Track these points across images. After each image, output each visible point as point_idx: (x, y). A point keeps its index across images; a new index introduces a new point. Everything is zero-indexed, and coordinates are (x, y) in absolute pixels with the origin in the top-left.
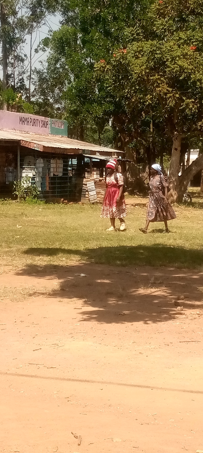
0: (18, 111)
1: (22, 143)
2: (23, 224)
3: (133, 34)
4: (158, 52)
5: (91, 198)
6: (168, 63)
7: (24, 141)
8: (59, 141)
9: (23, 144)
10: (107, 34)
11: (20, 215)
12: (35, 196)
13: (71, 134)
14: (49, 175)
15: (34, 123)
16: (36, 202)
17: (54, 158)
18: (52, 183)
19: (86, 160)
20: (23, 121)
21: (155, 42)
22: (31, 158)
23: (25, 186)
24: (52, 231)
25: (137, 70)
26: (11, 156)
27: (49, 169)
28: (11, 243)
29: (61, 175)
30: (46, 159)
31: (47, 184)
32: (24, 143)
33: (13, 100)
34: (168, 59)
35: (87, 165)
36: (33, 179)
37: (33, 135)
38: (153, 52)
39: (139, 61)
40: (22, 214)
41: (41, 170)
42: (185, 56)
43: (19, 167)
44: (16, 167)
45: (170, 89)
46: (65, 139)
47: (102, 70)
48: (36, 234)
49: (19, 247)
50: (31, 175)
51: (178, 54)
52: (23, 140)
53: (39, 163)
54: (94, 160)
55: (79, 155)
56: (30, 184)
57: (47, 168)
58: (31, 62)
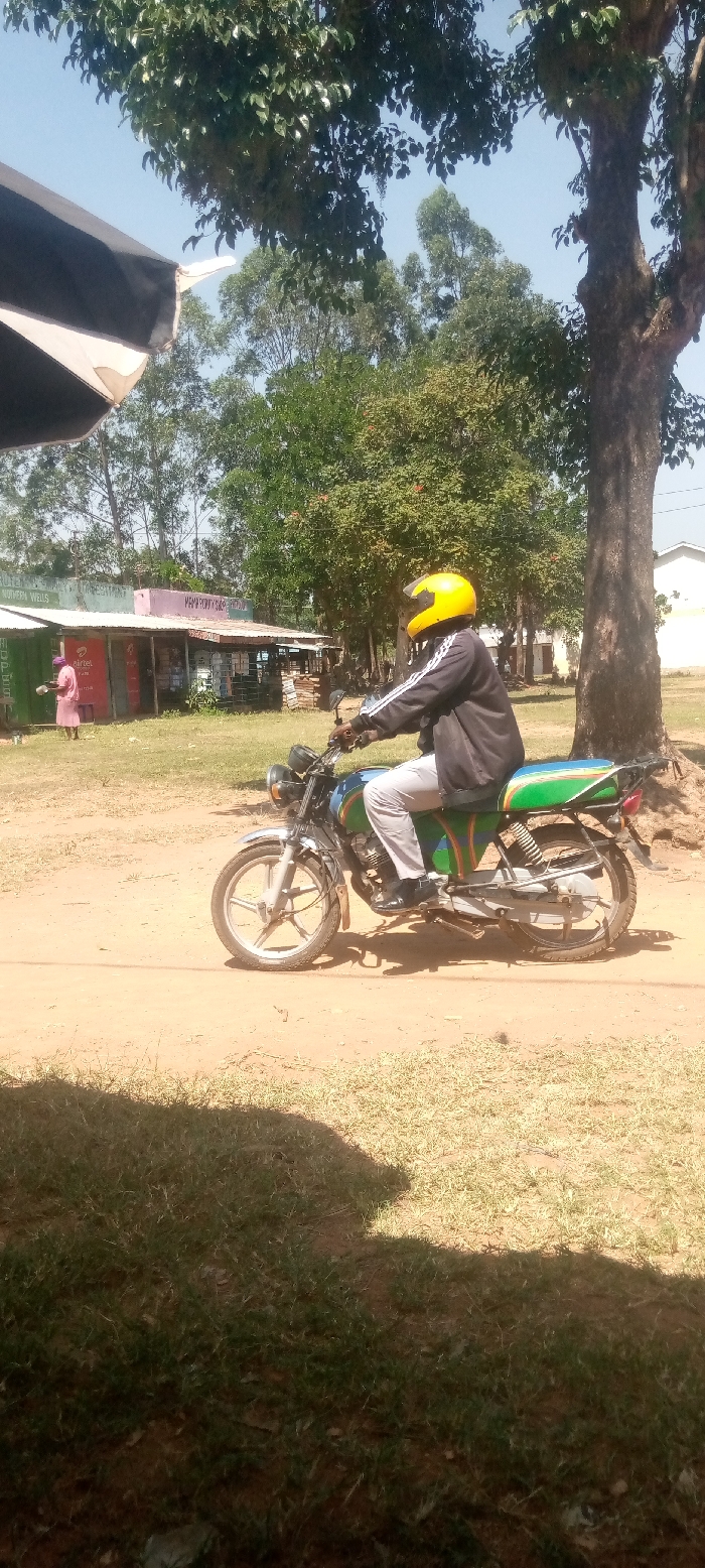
0: (183, 589)
1: (190, 632)
2: (197, 742)
3: (335, 475)
4: (371, 496)
5: (291, 703)
6: (386, 511)
7: (194, 631)
8: (241, 628)
9: (193, 635)
10: (300, 476)
11: (193, 731)
12: (213, 705)
13: (257, 617)
14: (231, 675)
15: (207, 603)
16: (214, 712)
17: (236, 650)
18: (234, 686)
19: (280, 650)
20: (190, 602)
21: (366, 483)
22: (205, 654)
23: (200, 689)
24: (238, 749)
25: (344, 522)
26: (176, 652)
27: (230, 667)
28: (181, 767)
29: (246, 673)
30: (225, 654)
31: (229, 687)
33: (175, 575)
34: (385, 506)
35: (282, 658)
36: (208, 681)
37: (204, 621)
38: (364, 497)
39: (345, 511)
40: (196, 729)
41: (218, 668)
42: (407, 499)
43: (188, 668)
44: (184, 667)
45: (390, 547)
46: (250, 624)
47: (295, 525)
48: (217, 754)
49: (194, 772)
50: (205, 676)
51: (399, 497)
52: (192, 630)
53: (216, 659)
54: (291, 651)
55: (270, 645)
56: (205, 689)
57: (228, 665)
58: (196, 523)
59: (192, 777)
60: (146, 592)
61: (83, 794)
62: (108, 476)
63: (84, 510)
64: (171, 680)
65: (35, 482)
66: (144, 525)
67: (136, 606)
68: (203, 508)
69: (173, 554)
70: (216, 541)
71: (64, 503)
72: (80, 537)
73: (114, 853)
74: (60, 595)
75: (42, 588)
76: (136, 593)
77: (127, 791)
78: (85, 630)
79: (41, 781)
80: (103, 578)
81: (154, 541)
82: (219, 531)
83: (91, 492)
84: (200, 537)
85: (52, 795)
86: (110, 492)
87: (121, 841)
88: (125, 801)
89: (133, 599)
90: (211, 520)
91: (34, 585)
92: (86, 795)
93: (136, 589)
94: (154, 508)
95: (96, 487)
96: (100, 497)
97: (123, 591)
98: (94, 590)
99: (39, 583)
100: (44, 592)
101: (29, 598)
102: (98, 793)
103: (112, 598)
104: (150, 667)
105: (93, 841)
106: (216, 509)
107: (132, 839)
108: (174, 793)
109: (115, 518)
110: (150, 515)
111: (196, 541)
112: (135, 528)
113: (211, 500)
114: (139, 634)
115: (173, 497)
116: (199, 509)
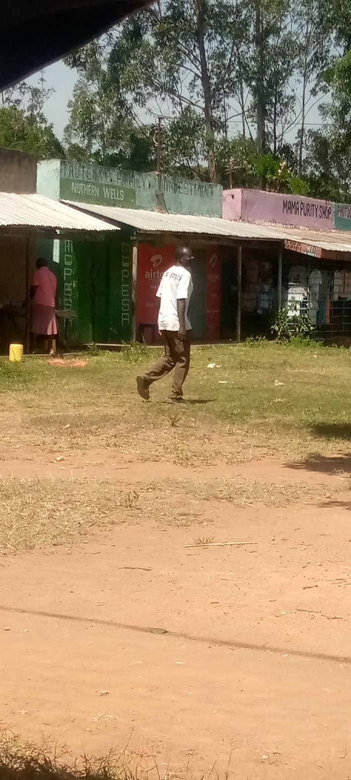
0: (280, 191)
1: (287, 245)
2: (286, 379)
7: (289, 242)
8: (348, 241)
11: (281, 365)
12: (306, 334)
14: (331, 298)
15: (308, 210)
16: (307, 343)
17: (340, 269)
18: (334, 312)
20: (289, 207)
22: (301, 271)
23: (291, 314)
24: (335, 391)
26: (267, 266)
27: (331, 289)
28: (265, 410)
30: (326, 272)
31: (328, 313)
32: (289, 244)
33: (273, 172)
36: (303, 304)
37: (304, 231)
40: (285, 362)
41: (317, 289)
43: (280, 287)
44: (275, 285)
48: (308, 397)
49: (280, 417)
50: (300, 298)
52: (288, 240)
53: (315, 278)
56: (298, 313)
57: (328, 287)
58: (303, 110)
59: (277, 423)
60: (237, 192)
61: (149, 433)
62: (203, 51)
63: (172, 91)
64: (258, 300)
65: (118, 57)
66: (241, 111)
67: (226, 210)
68: (314, 92)
69: (272, 147)
70: (325, 134)
71: (149, 81)
72: (165, 123)
73: (182, 510)
74: (137, 193)
75: (118, 182)
76: (226, 193)
77: (200, 433)
78: (163, 234)
79: (101, 414)
80: (187, 173)
81: (252, 132)
82: (330, 120)
83: (182, 69)
84: (307, 128)
85: (113, 432)
86: (204, 70)
87: (190, 495)
88: (195, 446)
89: (222, 200)
90: (321, 107)
91: (109, 179)
92: (151, 434)
93: (226, 187)
94: (256, 91)
95: (188, 64)
96: (191, 76)
97: (210, 190)
98: (176, 188)
99: (114, 175)
100: (120, 188)
101: (102, 193)
102: (166, 434)
103: (197, 198)
104: (235, 282)
105: (158, 493)
106: (329, 94)
107: (204, 495)
108: (255, 442)
109: (207, 102)
110: (249, 99)
111: (301, 132)
112: (230, 113)
113: (323, 84)
114: (225, 243)
115: (279, 77)
116: (308, 94)
